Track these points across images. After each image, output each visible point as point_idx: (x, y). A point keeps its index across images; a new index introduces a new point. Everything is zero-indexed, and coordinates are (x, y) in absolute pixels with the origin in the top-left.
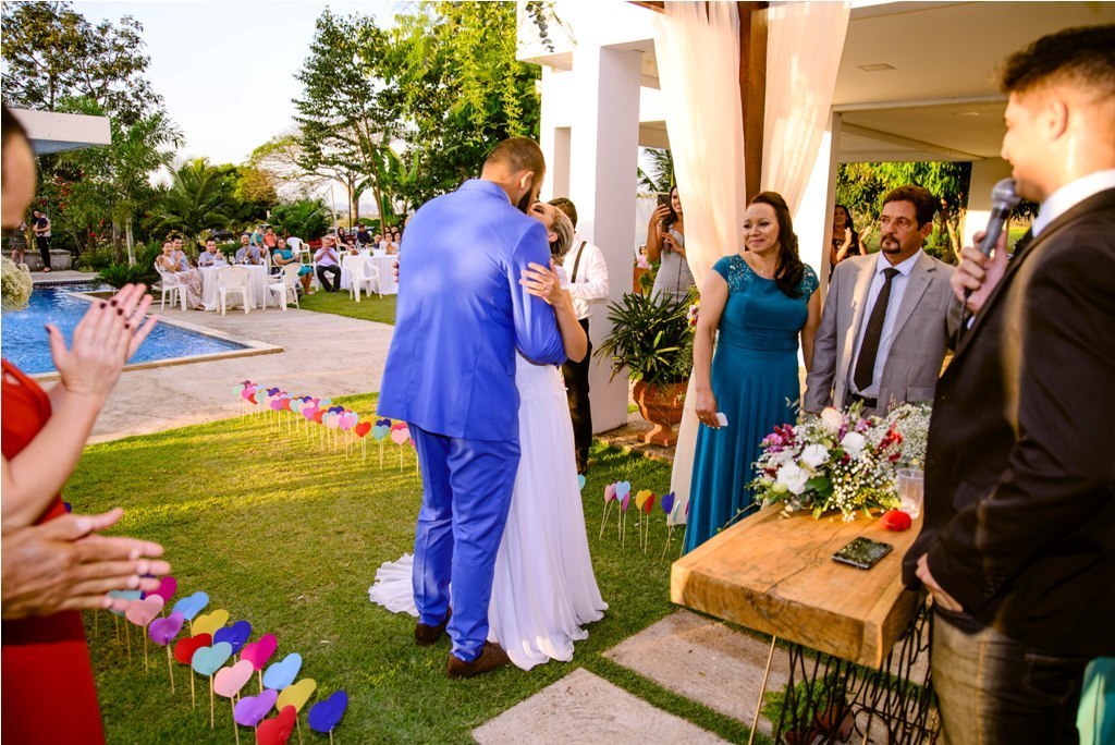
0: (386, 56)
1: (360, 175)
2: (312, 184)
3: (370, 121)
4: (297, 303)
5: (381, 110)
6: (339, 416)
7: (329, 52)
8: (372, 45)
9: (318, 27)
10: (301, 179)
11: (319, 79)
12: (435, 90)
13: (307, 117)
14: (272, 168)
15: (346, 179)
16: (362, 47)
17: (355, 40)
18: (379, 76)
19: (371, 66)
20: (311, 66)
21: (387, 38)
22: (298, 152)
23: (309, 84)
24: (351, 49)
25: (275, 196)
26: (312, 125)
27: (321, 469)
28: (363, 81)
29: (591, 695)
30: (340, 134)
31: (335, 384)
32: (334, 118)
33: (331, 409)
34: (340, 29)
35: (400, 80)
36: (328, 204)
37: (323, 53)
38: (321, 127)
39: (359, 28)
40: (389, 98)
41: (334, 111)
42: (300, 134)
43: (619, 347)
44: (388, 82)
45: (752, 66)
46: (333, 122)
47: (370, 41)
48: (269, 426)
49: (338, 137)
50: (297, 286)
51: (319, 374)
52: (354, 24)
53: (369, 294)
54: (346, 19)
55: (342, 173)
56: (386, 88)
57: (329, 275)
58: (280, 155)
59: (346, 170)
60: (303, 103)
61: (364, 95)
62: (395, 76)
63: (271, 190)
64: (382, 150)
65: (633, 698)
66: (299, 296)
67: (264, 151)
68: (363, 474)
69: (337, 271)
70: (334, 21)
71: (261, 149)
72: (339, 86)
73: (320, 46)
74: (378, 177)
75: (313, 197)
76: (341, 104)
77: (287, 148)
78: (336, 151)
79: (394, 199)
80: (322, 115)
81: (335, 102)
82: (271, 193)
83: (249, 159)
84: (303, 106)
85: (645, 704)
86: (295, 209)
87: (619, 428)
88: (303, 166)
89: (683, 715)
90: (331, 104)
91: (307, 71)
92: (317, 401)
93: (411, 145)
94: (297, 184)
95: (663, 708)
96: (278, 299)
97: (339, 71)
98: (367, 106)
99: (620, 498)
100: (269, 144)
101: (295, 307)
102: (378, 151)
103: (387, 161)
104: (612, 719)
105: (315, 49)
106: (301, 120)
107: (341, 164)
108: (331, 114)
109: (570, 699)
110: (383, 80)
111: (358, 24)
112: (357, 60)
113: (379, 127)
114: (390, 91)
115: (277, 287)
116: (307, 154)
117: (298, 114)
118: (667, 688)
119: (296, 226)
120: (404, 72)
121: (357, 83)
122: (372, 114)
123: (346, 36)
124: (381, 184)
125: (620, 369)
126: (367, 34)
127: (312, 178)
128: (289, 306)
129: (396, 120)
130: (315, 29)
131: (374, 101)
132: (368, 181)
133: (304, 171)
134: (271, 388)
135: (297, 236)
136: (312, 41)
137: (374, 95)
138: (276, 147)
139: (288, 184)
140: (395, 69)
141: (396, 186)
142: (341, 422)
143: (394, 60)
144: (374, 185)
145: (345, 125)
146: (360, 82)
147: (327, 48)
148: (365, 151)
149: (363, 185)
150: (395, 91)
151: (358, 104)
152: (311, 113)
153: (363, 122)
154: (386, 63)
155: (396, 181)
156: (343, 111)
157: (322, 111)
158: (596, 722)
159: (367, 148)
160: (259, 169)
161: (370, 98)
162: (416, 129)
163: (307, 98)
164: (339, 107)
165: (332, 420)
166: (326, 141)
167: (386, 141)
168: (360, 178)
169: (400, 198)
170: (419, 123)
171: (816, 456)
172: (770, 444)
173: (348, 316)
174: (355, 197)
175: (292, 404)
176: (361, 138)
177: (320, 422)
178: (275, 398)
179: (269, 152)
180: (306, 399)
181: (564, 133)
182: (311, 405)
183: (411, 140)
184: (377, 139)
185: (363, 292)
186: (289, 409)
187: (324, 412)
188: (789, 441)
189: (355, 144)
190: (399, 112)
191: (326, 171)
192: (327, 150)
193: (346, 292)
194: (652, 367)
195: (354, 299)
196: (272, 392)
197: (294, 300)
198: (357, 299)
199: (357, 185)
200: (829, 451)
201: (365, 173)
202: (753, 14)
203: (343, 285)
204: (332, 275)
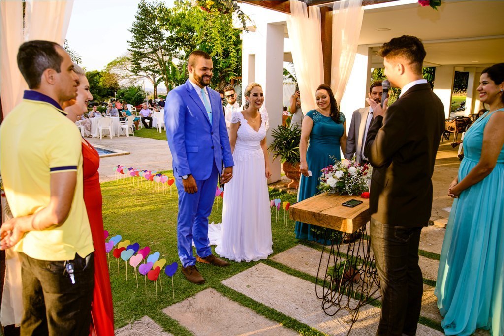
0: (171, 21)
1: (158, 75)
2: (135, 79)
3: (163, 51)
4: (133, 134)
5: (168, 46)
6: (160, 178)
7: (144, 19)
8: (164, 16)
9: (139, 7)
10: (130, 77)
11: (140, 32)
12: (193, 36)
13: (135, 49)
14: (116, 72)
15: (151, 77)
16: (160, 17)
17: (156, 13)
18: (167, 30)
19: (164, 25)
20: (136, 26)
21: (170, 12)
22: (130, 66)
23: (135, 34)
24: (154, 18)
25: (118, 85)
26: (137, 52)
27: (154, 199)
28: (160, 32)
29: (265, 271)
30: (149, 56)
31: (155, 167)
32: (146, 49)
33: (157, 175)
34: (150, 9)
35: (177, 32)
36: (143, 89)
37: (141, 19)
38: (141, 54)
39: (158, 8)
40: (171, 39)
41: (146, 46)
42: (131, 57)
43: (276, 148)
44: (171, 33)
45: (326, 34)
46: (146, 52)
47: (163, 14)
48: (129, 183)
49: (149, 58)
50: (133, 126)
51: (147, 163)
52: (156, 6)
54: (152, 4)
55: (149, 74)
56: (171, 35)
57: (147, 121)
58: (120, 66)
59: (151, 73)
60: (132, 43)
61: (161, 39)
62: (174, 30)
63: (116, 82)
64: (169, 63)
65: (280, 271)
66: (134, 130)
67: (113, 64)
68: (171, 200)
69: (150, 119)
70: (146, 5)
71: (111, 63)
72: (149, 35)
73: (140, 16)
74: (167, 76)
75: (136, 85)
76: (150, 43)
77: (123, 63)
78: (148, 64)
79: (174, 86)
80: (141, 48)
81: (147, 42)
82: (116, 84)
83: (105, 68)
84: (133, 44)
85: (284, 273)
86: (128, 91)
87: (277, 182)
88: (133, 71)
89: (298, 276)
90: (145, 43)
91: (134, 28)
92: (150, 172)
93: (182, 61)
94: (128, 79)
95: (291, 274)
96: (125, 132)
97: (149, 28)
98: (162, 44)
99: (276, 205)
100: (115, 61)
101: (132, 135)
102: (167, 64)
103: (170, 68)
104: (273, 277)
105: (138, 18)
106: (131, 50)
107: (150, 70)
108: (145, 47)
109: (257, 272)
110: (169, 32)
111: (157, 6)
112: (157, 22)
113: (168, 53)
114: (172, 36)
115: (124, 126)
116: (134, 66)
117: (130, 47)
118: (293, 268)
119: (130, 99)
120: (179, 28)
121: (157, 33)
122: (164, 47)
123: (152, 11)
124: (168, 79)
125: (277, 156)
126: (161, 11)
127: (135, 77)
128: (130, 135)
129: (175, 50)
130: (137, 8)
131: (165, 41)
132: (162, 78)
133: (133, 73)
134: (130, 168)
135: (130, 103)
136: (136, 14)
137: (165, 39)
138: (118, 62)
139: (124, 80)
140: (174, 26)
141: (176, 80)
142: (161, 180)
143: (174, 22)
144: (165, 80)
145: (152, 52)
146: (159, 33)
147: (143, 17)
148: (161, 64)
149: (159, 80)
150: (174, 37)
151: (158, 43)
152: (136, 47)
153: (160, 51)
154: (170, 24)
155: (175, 78)
156: (151, 46)
157: (141, 46)
158: (266, 278)
159: (161, 62)
160: (110, 73)
161: (163, 40)
162: (184, 54)
163: (134, 40)
164: (149, 44)
165: (157, 179)
166: (143, 60)
167: (170, 59)
168: (158, 77)
170: (186, 51)
171: (339, 174)
172: (324, 171)
173: (157, 139)
174: (156, 85)
175: (140, 174)
176: (159, 58)
177: (152, 180)
178: (132, 171)
179: (115, 65)
180: (145, 171)
181: (253, 56)
182: (148, 173)
183: (182, 59)
184: (167, 58)
185: (163, 128)
186: (138, 176)
187: (154, 176)
188: (331, 170)
189: (156, 61)
190: (176, 46)
191: (142, 73)
192: (144, 64)
193: (155, 129)
194: (290, 155)
195: (159, 131)
196: (131, 169)
197: (132, 132)
198: (161, 132)
199: (157, 79)
200: (344, 173)
201: (160, 74)
202: (327, 13)
203: (154, 125)
204: (149, 121)
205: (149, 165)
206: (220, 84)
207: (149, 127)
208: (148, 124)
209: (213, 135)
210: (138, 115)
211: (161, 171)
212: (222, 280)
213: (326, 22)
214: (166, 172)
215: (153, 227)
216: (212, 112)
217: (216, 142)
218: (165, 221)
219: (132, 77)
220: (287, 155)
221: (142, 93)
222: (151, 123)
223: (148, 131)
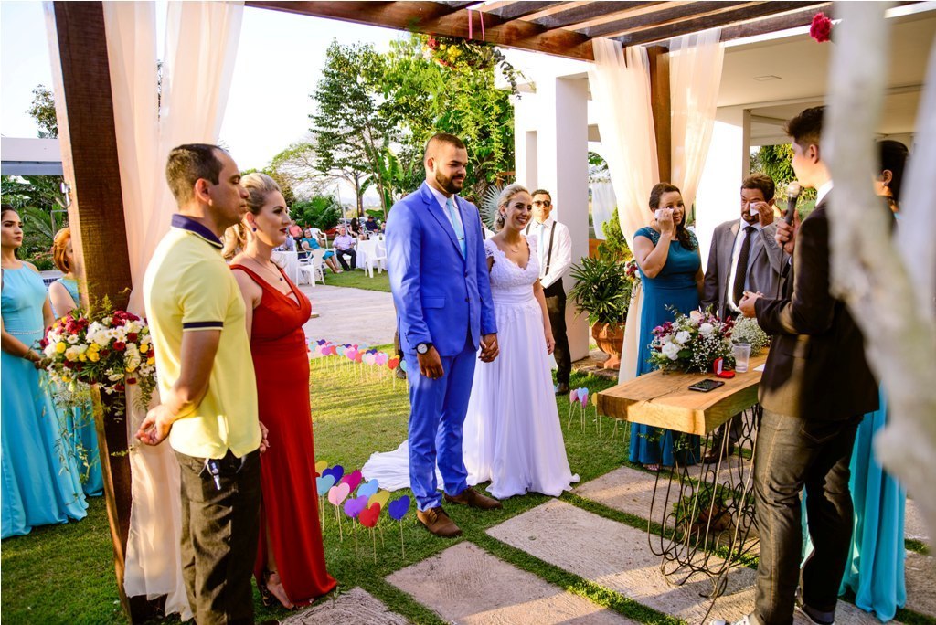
0: (385, 76)
1: (363, 173)
2: (323, 183)
3: (373, 129)
4: (323, 280)
5: (381, 120)
6: (374, 356)
7: (338, 75)
8: (372, 67)
9: (328, 55)
10: (313, 179)
11: (331, 98)
12: (425, 101)
13: (321, 129)
14: (289, 171)
15: (352, 178)
16: (365, 69)
17: (357, 64)
18: (379, 92)
19: (372, 84)
20: (325, 88)
21: (384, 61)
22: (314, 159)
23: (323, 102)
24: (356, 72)
25: (293, 194)
26: (326, 135)
27: (363, 394)
28: (366, 97)
29: (561, 512)
30: (348, 141)
31: (364, 339)
32: (343, 128)
33: (368, 352)
34: (347, 56)
35: (396, 95)
36: (337, 199)
37: (333, 76)
38: (333, 136)
39: (361, 54)
40: (386, 109)
41: (342, 122)
42: (316, 143)
43: (579, 297)
44: (386, 97)
46: (342, 133)
47: (371, 64)
48: (319, 369)
49: (347, 143)
50: (323, 267)
51: (350, 332)
52: (357, 52)
53: (380, 272)
54: (350, 47)
55: (348, 172)
56: (385, 101)
57: (347, 257)
58: (296, 160)
59: (350, 169)
60: (317, 118)
61: (367, 108)
62: (392, 91)
63: (289, 189)
64: (383, 152)
65: (589, 513)
66: (324, 275)
67: (282, 157)
68: (395, 396)
69: (352, 253)
70: (341, 49)
71: (280, 156)
72: (347, 102)
73: (330, 71)
74: (380, 175)
75: (324, 194)
76: (349, 117)
77: (301, 153)
78: (346, 155)
79: (394, 193)
80: (332, 126)
81: (343, 115)
82: (290, 192)
83: (270, 164)
84: (319, 120)
85: (596, 516)
86: (310, 205)
87: (582, 359)
88: (319, 169)
89: (620, 521)
90: (340, 116)
91: (320, 91)
92: (356, 347)
93: (405, 147)
94: (310, 183)
95: (608, 517)
96: (308, 278)
97: (346, 90)
98: (370, 118)
99: (581, 399)
100: (287, 151)
101: (321, 283)
102: (380, 154)
103: (387, 161)
104: (575, 523)
105: (327, 74)
106: (316, 131)
107: (349, 165)
108: (340, 125)
109: (548, 514)
110: (382, 95)
111: (360, 51)
112: (360, 80)
113: (380, 133)
114: (388, 104)
115: (307, 268)
116: (322, 159)
117: (314, 127)
118: (611, 507)
119: (314, 219)
120: (399, 88)
121: (361, 99)
122: (374, 123)
123: (351, 61)
124: (382, 181)
125: (580, 313)
126: (367, 59)
127: (323, 178)
128: (317, 283)
129: (394, 127)
130: (326, 57)
131: (375, 113)
132: (372, 178)
133: (320, 172)
134: (320, 340)
136: (323, 67)
137: (375, 108)
138: (292, 153)
139: (303, 184)
140: (392, 85)
141: (396, 182)
142: (376, 359)
143: (391, 78)
144: (378, 181)
145: (352, 134)
146: (364, 98)
147: (335, 72)
148: (369, 154)
149: (367, 182)
150: (392, 104)
151: (362, 116)
152: (324, 125)
153: (367, 129)
154: (384, 81)
155: (394, 178)
156: (350, 123)
157: (333, 124)
158: (564, 525)
159: (370, 151)
160: (279, 172)
161: (372, 111)
162: (411, 133)
163: (320, 114)
164: (347, 119)
165: (369, 359)
166: (336, 147)
167: (386, 144)
168: (364, 177)
169: (399, 191)
170: (413, 128)
171: (683, 337)
172: (657, 333)
173: (365, 289)
174: (360, 193)
175: (338, 350)
176: (365, 143)
177: (360, 361)
178: (323, 346)
179: (287, 158)
180: (348, 346)
181: (533, 134)
182: (352, 349)
183: (406, 142)
184: (379, 143)
185: (375, 270)
186: (336, 354)
187: (363, 353)
188: (668, 330)
189: (360, 148)
190: (396, 120)
191: (335, 171)
192: (338, 155)
193: (362, 270)
194: (604, 310)
195: (368, 275)
196: (321, 343)
197: (321, 278)
198: (371, 275)
199: (361, 181)
200: (691, 334)
201: (368, 172)
202: (658, 57)
203: (359, 264)
204: (349, 257)
205: (353, 336)
206: (476, 186)
207: (351, 267)
208: (349, 263)
209: (467, 279)
210: (330, 247)
211: (374, 345)
212: (487, 529)
213: (659, 71)
214: (384, 347)
215: (364, 442)
216: (465, 239)
217: (473, 291)
218: (385, 431)
219: (317, 179)
220: (599, 310)
221: (336, 207)
222: (353, 261)
223: (350, 276)
